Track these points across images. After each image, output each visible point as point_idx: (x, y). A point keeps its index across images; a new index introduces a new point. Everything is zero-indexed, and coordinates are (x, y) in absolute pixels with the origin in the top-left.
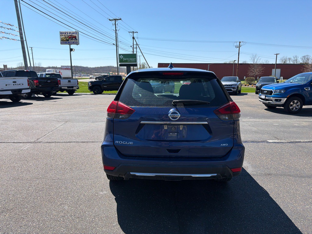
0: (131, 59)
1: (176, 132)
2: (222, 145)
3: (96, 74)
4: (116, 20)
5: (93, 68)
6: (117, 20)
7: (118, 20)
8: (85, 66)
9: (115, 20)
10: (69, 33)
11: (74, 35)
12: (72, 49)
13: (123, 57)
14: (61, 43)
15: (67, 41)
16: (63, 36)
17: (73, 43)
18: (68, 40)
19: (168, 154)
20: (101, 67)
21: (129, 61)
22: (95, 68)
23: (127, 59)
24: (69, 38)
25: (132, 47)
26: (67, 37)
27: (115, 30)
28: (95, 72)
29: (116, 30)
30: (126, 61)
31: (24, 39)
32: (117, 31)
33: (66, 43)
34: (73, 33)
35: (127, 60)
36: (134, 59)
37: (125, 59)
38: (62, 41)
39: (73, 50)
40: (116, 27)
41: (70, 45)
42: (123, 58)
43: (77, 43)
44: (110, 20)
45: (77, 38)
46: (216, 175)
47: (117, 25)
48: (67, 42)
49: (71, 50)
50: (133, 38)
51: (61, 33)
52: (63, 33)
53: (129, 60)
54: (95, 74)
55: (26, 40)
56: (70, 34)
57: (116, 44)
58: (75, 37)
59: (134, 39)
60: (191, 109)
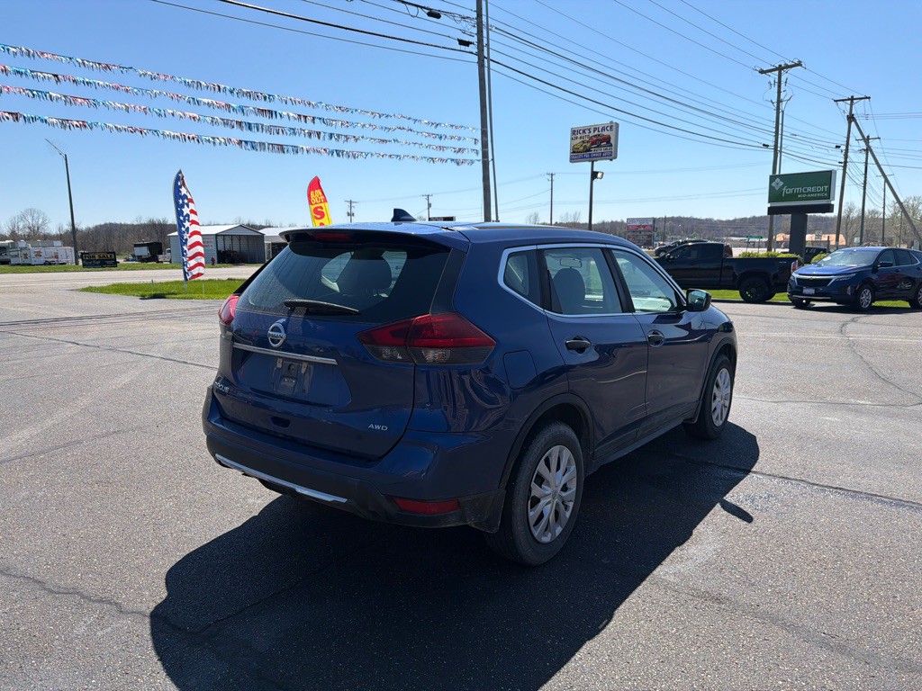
0: (809, 189)
1: (293, 378)
2: (371, 426)
3: (734, 238)
4: (783, 68)
5: (728, 222)
6: (788, 67)
7: (791, 66)
8: (704, 217)
9: (780, 69)
10: (592, 131)
11: (606, 133)
12: (597, 173)
13: (782, 183)
14: (572, 160)
15: (587, 151)
16: (579, 141)
17: (602, 156)
18: (589, 150)
19: (272, 427)
20: (754, 218)
21: (804, 196)
22: (735, 220)
23: (798, 189)
24: (592, 144)
25: (843, 148)
26: (588, 142)
27: (775, 100)
28: (732, 233)
29: (779, 101)
30: (793, 197)
31: (490, 157)
32: (783, 105)
33: (583, 159)
34: (603, 129)
35: (797, 194)
36: (822, 189)
37: (791, 191)
38: (574, 152)
39: (599, 175)
40: (779, 92)
41: (593, 162)
42: (783, 186)
43: (612, 156)
44: (762, 72)
45: (612, 141)
46: (344, 500)
47: (783, 85)
48: (587, 155)
49: (594, 175)
50: (851, 118)
51: (574, 132)
52: (578, 132)
53: (802, 193)
54: (732, 240)
55: (493, 160)
56: (596, 133)
57: (776, 146)
58: (608, 139)
59: (853, 123)
60: (312, 324)
